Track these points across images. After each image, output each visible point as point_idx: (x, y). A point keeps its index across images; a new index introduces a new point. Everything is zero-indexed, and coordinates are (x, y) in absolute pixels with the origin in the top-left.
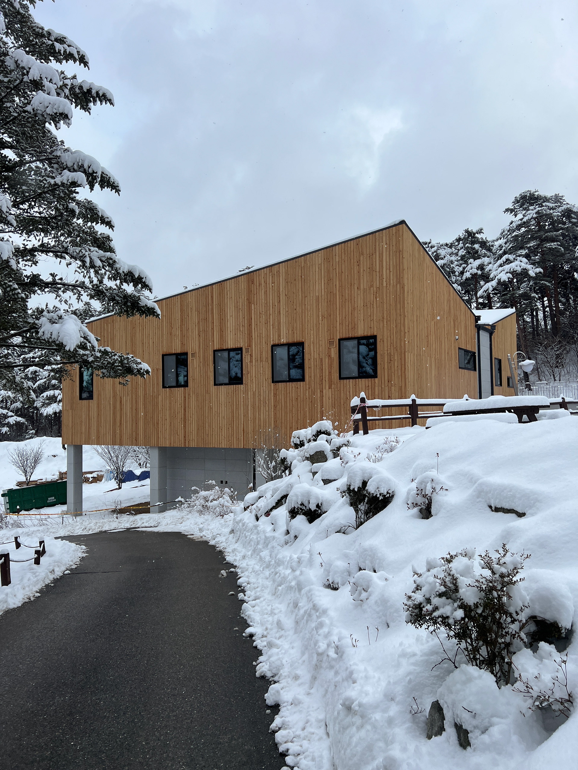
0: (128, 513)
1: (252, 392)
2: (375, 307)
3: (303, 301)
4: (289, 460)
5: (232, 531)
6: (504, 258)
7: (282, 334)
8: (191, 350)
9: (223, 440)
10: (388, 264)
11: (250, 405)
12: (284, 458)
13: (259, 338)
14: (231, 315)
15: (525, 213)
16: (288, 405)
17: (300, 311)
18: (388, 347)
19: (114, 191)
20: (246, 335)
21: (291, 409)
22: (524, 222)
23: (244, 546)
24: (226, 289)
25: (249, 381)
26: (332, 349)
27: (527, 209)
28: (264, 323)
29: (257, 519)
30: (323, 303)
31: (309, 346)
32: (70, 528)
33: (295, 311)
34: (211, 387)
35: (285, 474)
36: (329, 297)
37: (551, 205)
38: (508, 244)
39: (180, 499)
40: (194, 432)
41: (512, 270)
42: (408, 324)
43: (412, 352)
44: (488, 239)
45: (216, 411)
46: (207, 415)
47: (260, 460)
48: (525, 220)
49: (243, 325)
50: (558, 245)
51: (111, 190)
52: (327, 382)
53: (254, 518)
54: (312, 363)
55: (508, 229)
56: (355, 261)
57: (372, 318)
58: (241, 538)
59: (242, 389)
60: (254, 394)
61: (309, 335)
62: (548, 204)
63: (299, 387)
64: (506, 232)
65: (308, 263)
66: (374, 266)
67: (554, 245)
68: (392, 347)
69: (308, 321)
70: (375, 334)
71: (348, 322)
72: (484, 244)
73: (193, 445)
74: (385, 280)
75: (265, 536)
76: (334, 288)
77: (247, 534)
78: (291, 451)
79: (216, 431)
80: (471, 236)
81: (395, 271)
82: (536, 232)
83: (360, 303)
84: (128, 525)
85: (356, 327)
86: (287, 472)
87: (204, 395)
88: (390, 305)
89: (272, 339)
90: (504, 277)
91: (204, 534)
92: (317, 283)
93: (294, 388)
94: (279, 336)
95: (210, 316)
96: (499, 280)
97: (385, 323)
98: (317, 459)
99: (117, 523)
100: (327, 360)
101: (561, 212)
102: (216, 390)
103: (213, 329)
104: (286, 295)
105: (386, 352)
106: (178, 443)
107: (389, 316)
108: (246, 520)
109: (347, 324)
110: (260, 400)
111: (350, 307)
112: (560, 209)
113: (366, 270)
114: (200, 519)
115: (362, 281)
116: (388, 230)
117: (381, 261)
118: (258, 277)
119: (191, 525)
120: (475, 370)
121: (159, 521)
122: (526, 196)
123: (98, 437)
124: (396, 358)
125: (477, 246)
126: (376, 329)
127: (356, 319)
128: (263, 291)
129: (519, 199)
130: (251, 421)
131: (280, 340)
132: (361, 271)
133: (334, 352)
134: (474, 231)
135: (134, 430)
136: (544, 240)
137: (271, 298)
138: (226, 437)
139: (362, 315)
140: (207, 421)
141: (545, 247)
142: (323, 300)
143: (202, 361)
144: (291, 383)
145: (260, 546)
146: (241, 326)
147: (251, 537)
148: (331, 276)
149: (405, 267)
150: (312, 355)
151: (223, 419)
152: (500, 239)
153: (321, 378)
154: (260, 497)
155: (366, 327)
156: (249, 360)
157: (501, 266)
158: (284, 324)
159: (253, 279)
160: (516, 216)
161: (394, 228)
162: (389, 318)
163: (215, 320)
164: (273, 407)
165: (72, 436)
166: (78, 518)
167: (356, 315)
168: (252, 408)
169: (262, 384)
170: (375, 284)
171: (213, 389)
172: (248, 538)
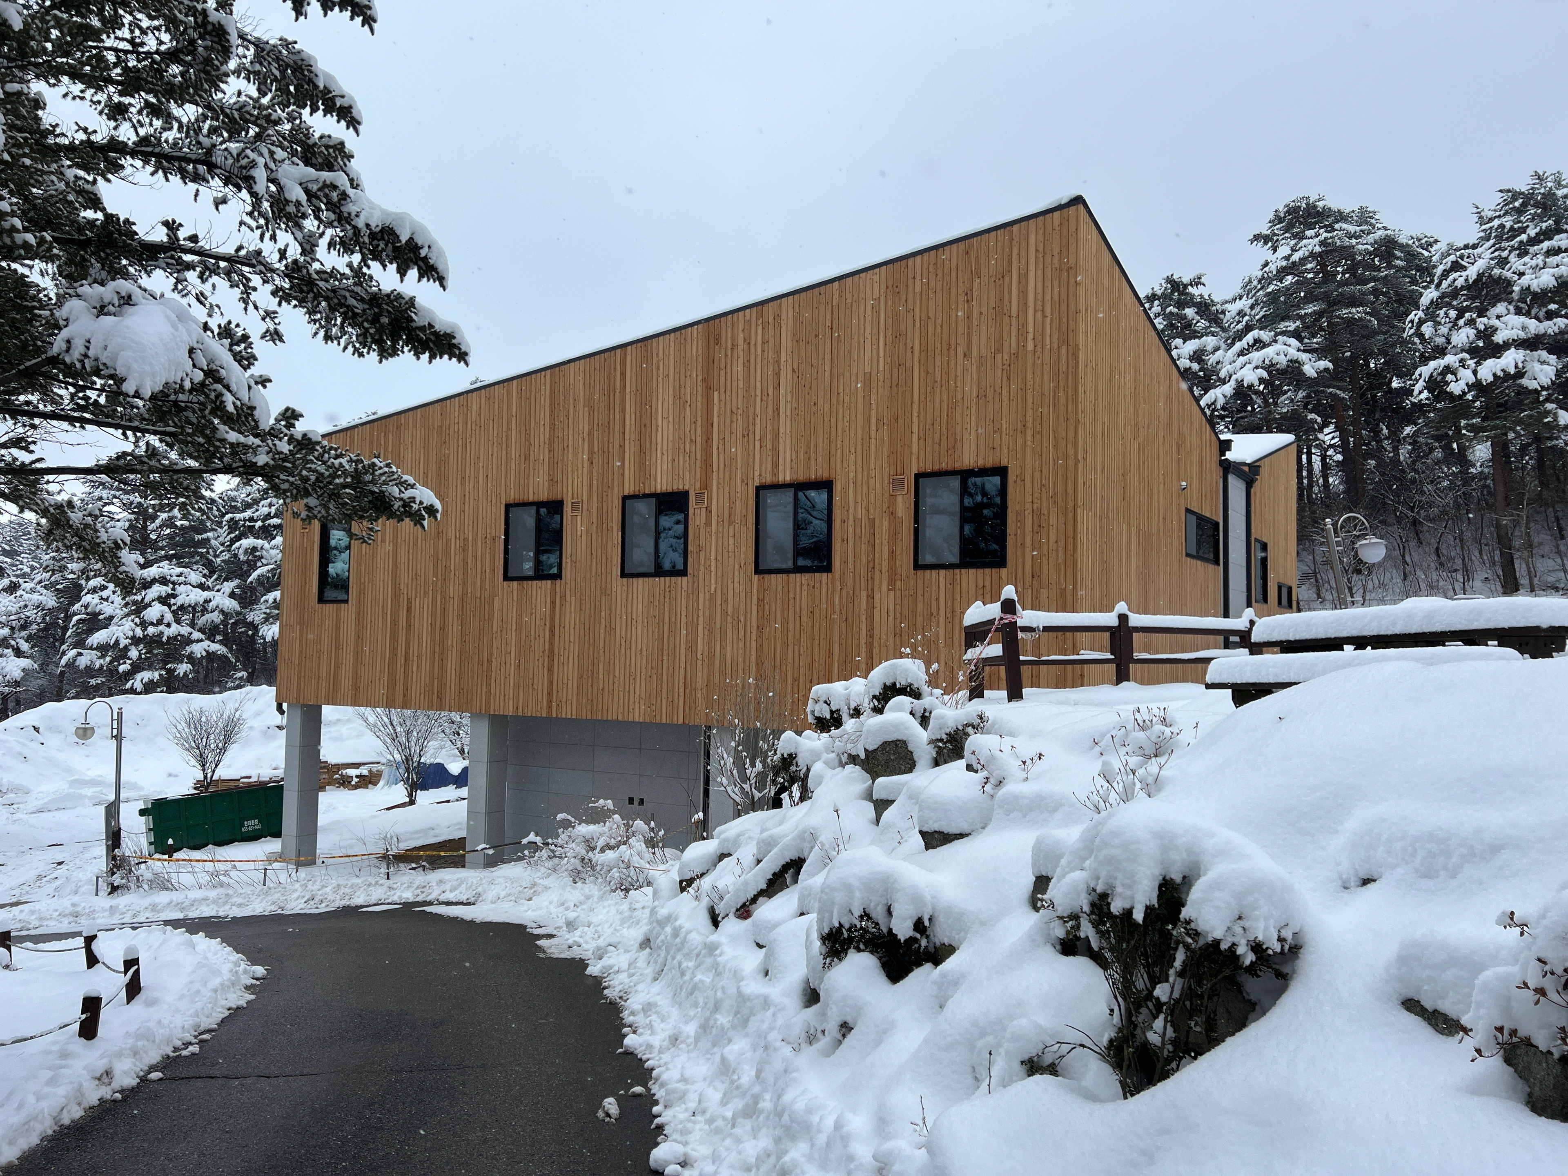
0: (414, 865)
1: (707, 594)
2: (1005, 399)
3: (834, 385)
4: (802, 761)
5: (646, 943)
6: (1250, 338)
7: (781, 462)
8: (570, 494)
9: (637, 705)
10: (1040, 297)
11: (701, 623)
12: (790, 755)
13: (727, 469)
14: (665, 415)
15: (1296, 244)
16: (791, 626)
17: (827, 409)
18: (1036, 495)
19: (359, 20)
20: (698, 463)
21: (797, 636)
22: (1294, 263)
23: (676, 1001)
24: (655, 355)
25: (702, 568)
26: (900, 499)
27: (1300, 237)
28: (740, 435)
29: (715, 923)
30: (880, 389)
31: (845, 490)
32: (277, 895)
33: (814, 409)
34: (614, 582)
35: (791, 796)
36: (895, 375)
37: (1352, 229)
38: (1258, 309)
39: (532, 837)
40: (570, 683)
41: (1267, 362)
42: (1085, 443)
43: (1090, 510)
44: (1216, 298)
45: (623, 635)
46: (602, 645)
47: (725, 756)
48: (1296, 257)
49: (691, 440)
50: (1367, 313)
51: (352, 18)
52: (885, 576)
53: (704, 919)
54: (851, 530)
55: (1260, 276)
56: (960, 291)
57: (997, 426)
58: (670, 969)
59: (685, 587)
60: (712, 598)
61: (845, 465)
62: (1344, 226)
63: (817, 585)
64: (1255, 283)
65: (849, 296)
66: (1006, 302)
67: (1357, 312)
68: (1044, 495)
69: (844, 431)
70: (1004, 463)
71: (938, 435)
72: (1205, 308)
73: (568, 712)
74: (1030, 336)
75: (740, 994)
76: (909, 354)
77: (684, 965)
78: (809, 738)
79: (622, 683)
80: (1178, 291)
81: (1056, 315)
82: (1318, 285)
83: (969, 389)
84: (408, 896)
85: (959, 445)
86: (796, 789)
87: (598, 599)
88: (1042, 395)
89: (757, 473)
90: (1251, 376)
91: (576, 939)
92: (868, 342)
93: (805, 587)
94: (775, 465)
95: (617, 417)
96: (1240, 383)
97: (1029, 438)
98: (887, 761)
99: (385, 888)
100: (886, 523)
101: (1372, 245)
102: (625, 588)
103: (622, 447)
104: (794, 371)
105: (1028, 506)
106: (536, 708)
107: (1039, 421)
108: (684, 922)
109: (937, 440)
110: (725, 613)
111: (945, 397)
112: (1371, 238)
113: (985, 313)
114: (575, 894)
115: (975, 338)
116: (1041, 218)
117: (1023, 292)
118: (729, 330)
119: (551, 907)
120: (1218, 564)
121: (480, 889)
122: (1300, 207)
123: (356, 688)
124: (1053, 520)
125: (1190, 312)
126: (1006, 451)
127: (959, 428)
128: (741, 361)
129: (1282, 215)
130: (703, 660)
131: (775, 474)
132: (975, 315)
133: (903, 505)
134: (1185, 280)
135: (436, 675)
136: (1334, 303)
137: (759, 378)
138: (643, 696)
139: (973, 418)
140: (602, 658)
141: (1339, 317)
142: (881, 383)
143: (595, 520)
144: (798, 575)
145: (723, 1019)
146: (688, 441)
147: (697, 979)
148: (903, 327)
149: (1082, 306)
150: (851, 510)
151: (638, 656)
152: (1241, 298)
153: (871, 564)
154: (722, 857)
155: (982, 447)
156: (703, 520)
157: (1242, 353)
158: (788, 437)
159: (719, 334)
160: (1275, 251)
161: (1057, 214)
162: (1039, 427)
163: (627, 428)
164: (754, 632)
165: (299, 684)
166: (303, 872)
167: (958, 419)
168: (706, 633)
169: (730, 576)
170: (1006, 344)
171: (619, 585)
172: (687, 978)
